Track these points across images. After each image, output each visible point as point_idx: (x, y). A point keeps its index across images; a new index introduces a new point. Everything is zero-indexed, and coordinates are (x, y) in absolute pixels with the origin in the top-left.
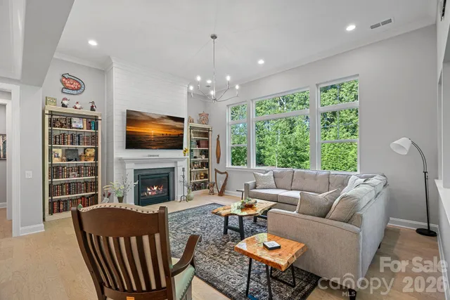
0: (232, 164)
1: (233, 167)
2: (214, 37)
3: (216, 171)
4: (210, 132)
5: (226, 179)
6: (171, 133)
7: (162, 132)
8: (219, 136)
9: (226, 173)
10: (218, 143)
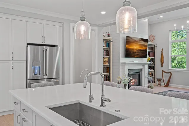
3: (163, 71)
4: (156, 47)
5: (170, 76)
6: (143, 48)
7: (139, 48)
8: (162, 50)
9: (170, 73)
10: (162, 54)
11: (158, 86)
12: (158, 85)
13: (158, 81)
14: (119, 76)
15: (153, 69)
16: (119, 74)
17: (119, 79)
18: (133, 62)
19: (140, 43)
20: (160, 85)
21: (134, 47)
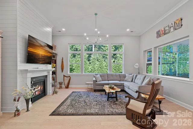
0: (70, 73)
1: (71, 73)
2: (96, 14)
3: (64, 76)
4: (57, 56)
5: (70, 79)
6: (48, 55)
7: (44, 54)
8: (63, 58)
9: (69, 76)
10: (62, 62)
11: (60, 89)
12: (60, 87)
13: (60, 84)
14: (16, 88)
15: (55, 74)
16: (16, 86)
17: (16, 93)
18: (38, 68)
19: (46, 49)
20: (62, 87)
21: (38, 51)
